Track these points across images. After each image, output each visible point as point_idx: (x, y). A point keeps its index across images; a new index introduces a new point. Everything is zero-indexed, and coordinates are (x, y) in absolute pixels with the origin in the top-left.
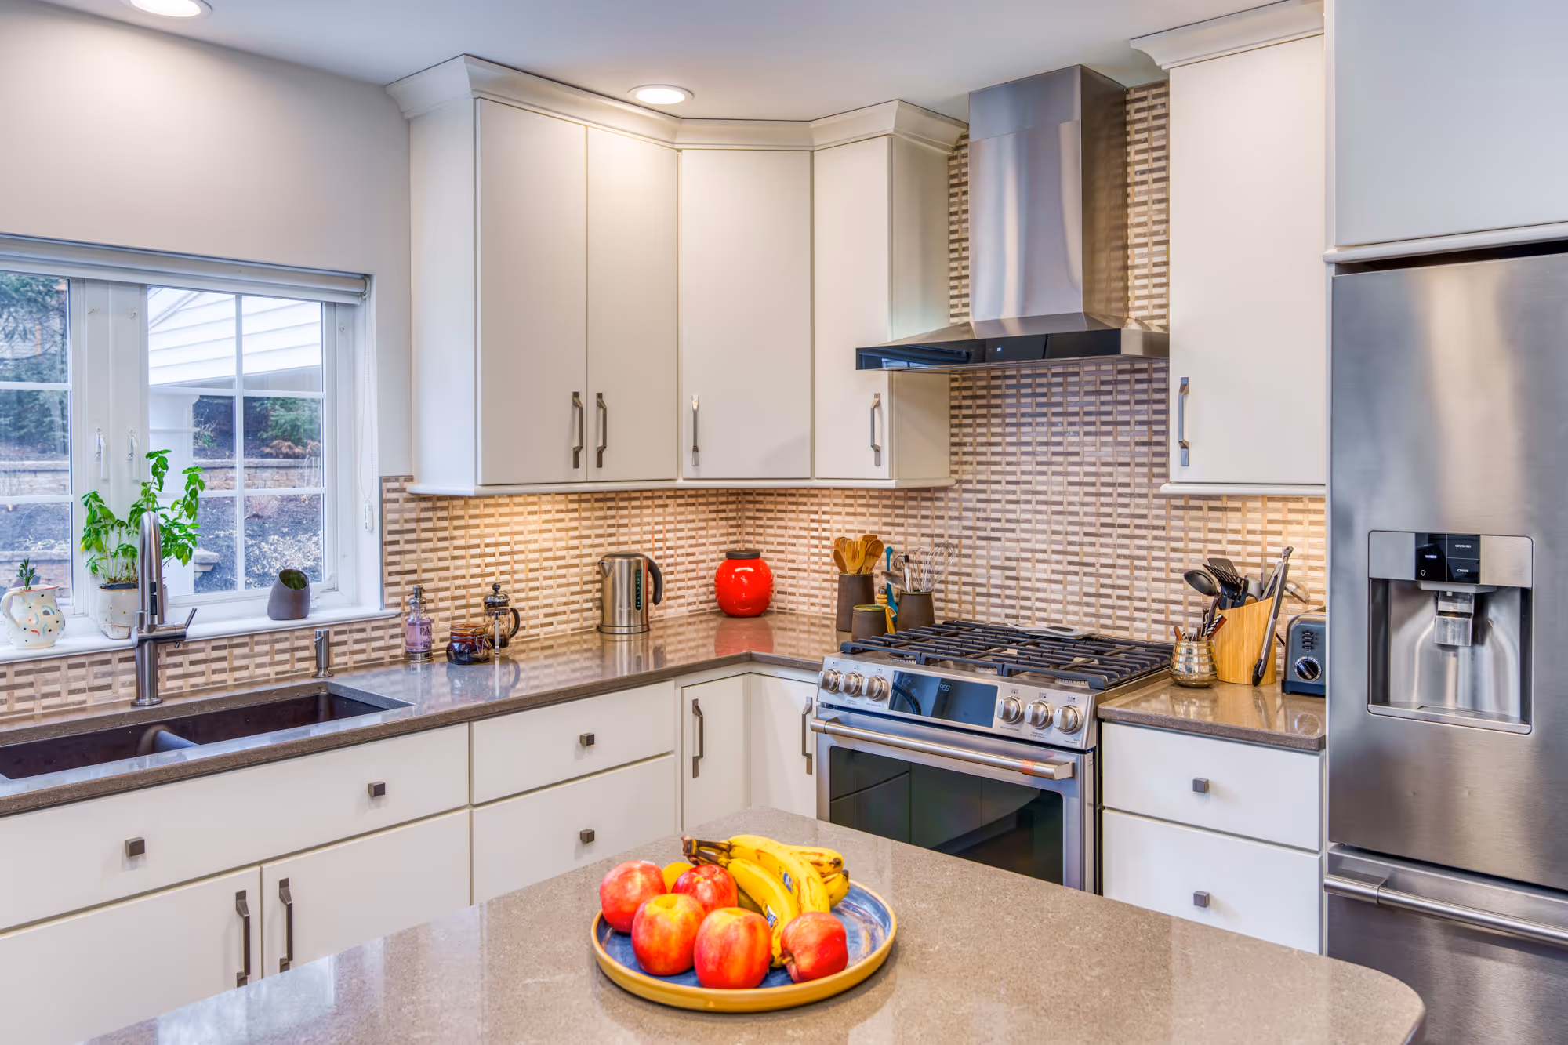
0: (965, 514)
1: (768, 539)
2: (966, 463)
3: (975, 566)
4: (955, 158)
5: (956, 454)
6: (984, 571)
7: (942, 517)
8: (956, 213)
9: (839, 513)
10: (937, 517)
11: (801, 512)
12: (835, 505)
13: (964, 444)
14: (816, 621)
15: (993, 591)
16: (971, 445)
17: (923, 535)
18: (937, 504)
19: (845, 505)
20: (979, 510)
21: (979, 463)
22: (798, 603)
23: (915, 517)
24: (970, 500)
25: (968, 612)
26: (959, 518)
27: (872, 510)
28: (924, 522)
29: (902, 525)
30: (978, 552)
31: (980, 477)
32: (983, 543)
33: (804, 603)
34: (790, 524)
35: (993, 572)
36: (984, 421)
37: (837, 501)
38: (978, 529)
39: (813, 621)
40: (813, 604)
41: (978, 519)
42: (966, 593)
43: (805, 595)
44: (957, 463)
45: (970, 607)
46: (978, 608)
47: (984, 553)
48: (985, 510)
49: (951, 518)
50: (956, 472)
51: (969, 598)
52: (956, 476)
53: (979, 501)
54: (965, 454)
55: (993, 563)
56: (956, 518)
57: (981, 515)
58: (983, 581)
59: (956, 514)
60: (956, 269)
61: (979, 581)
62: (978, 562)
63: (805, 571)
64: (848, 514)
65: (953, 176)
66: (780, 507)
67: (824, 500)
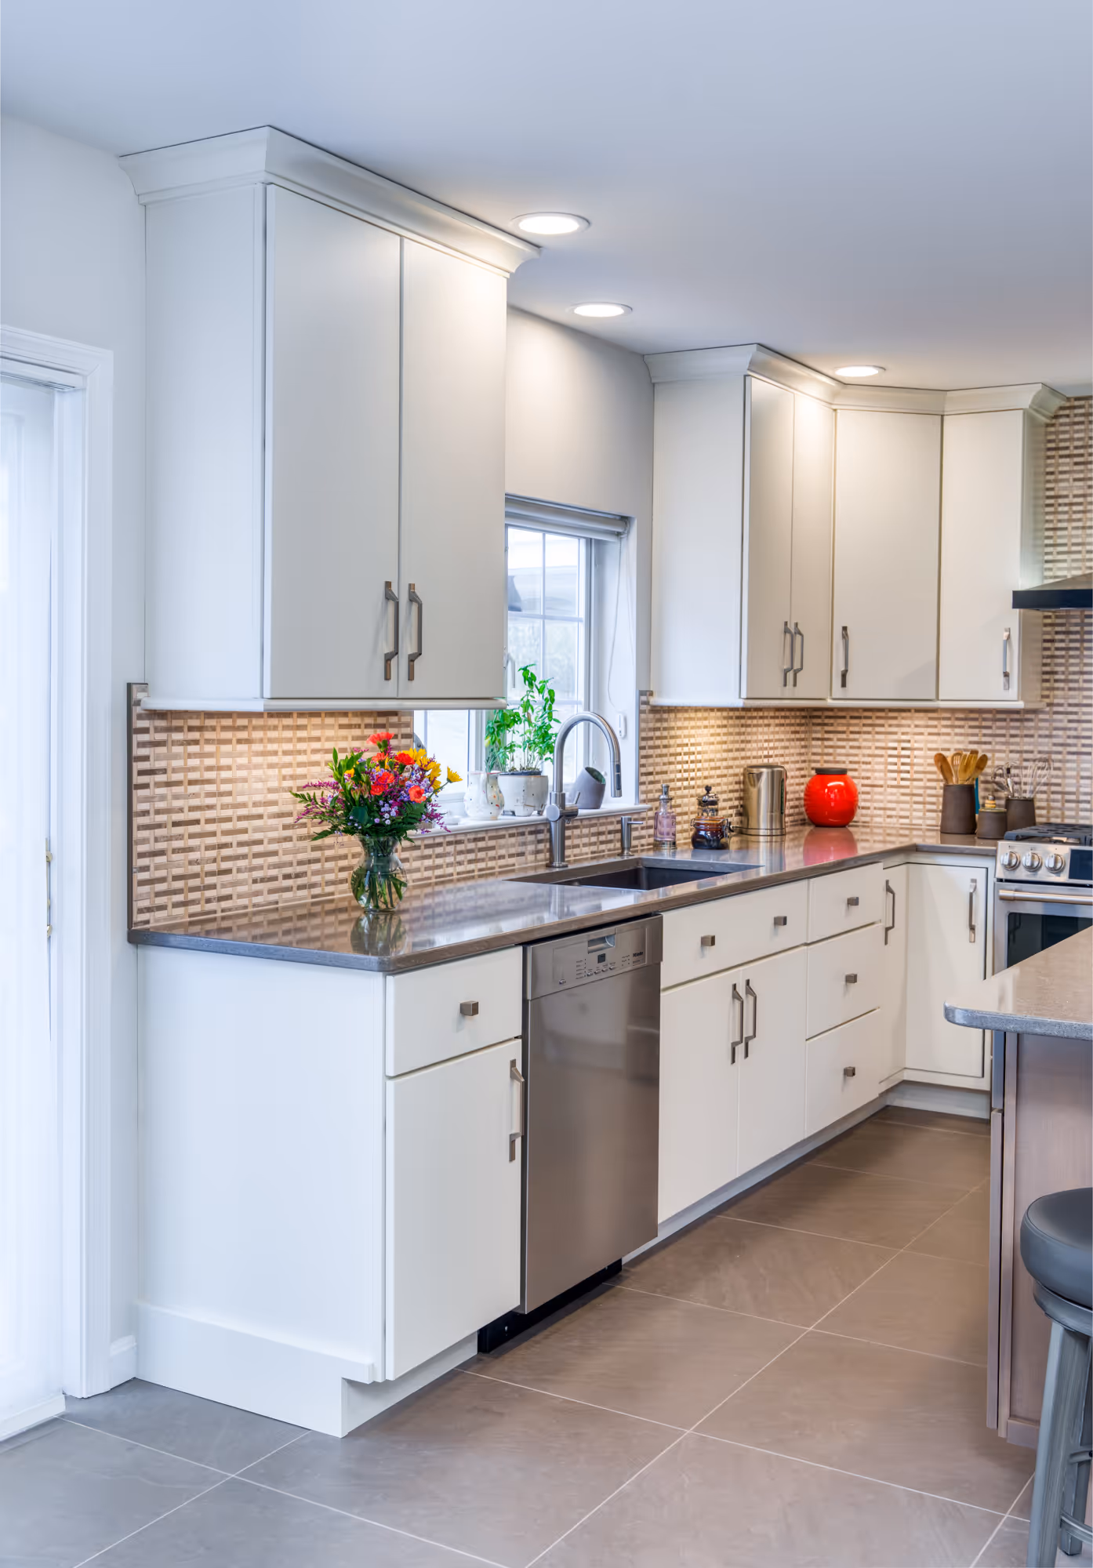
0: (1055, 733)
1: (839, 758)
2: (1058, 689)
3: (1064, 777)
4: (1053, 425)
5: (1047, 681)
6: (1074, 781)
7: (1032, 736)
8: (1052, 473)
9: (922, 734)
10: (1026, 736)
11: (877, 733)
12: (916, 726)
13: (1056, 673)
14: (893, 832)
15: (1082, 798)
16: (1063, 673)
17: (1011, 752)
18: (1027, 724)
19: (928, 726)
20: (1070, 729)
21: (1070, 689)
22: (872, 816)
23: (1004, 736)
24: (1061, 721)
25: (1057, 817)
26: (1050, 736)
27: (957, 730)
28: (1013, 740)
29: (990, 743)
30: (1068, 765)
31: (1071, 701)
32: (1074, 757)
33: (880, 816)
34: (864, 744)
35: (1082, 782)
36: (1077, 653)
37: (917, 722)
38: (1069, 745)
39: (888, 831)
40: (889, 817)
41: (1069, 737)
42: (1054, 801)
43: (880, 809)
44: (1048, 689)
45: (1058, 812)
46: (1067, 813)
47: (1074, 765)
48: (1076, 729)
49: (1040, 736)
50: (1048, 697)
51: (1059, 805)
52: (1047, 700)
53: (1070, 721)
54: (1056, 681)
55: (1084, 774)
56: (1046, 736)
57: (1073, 733)
58: (1073, 789)
59: (1047, 733)
60: (1051, 521)
61: (1068, 789)
62: (1068, 773)
63: (881, 786)
64: (930, 734)
65: (1050, 441)
66: (852, 729)
67: (904, 722)
